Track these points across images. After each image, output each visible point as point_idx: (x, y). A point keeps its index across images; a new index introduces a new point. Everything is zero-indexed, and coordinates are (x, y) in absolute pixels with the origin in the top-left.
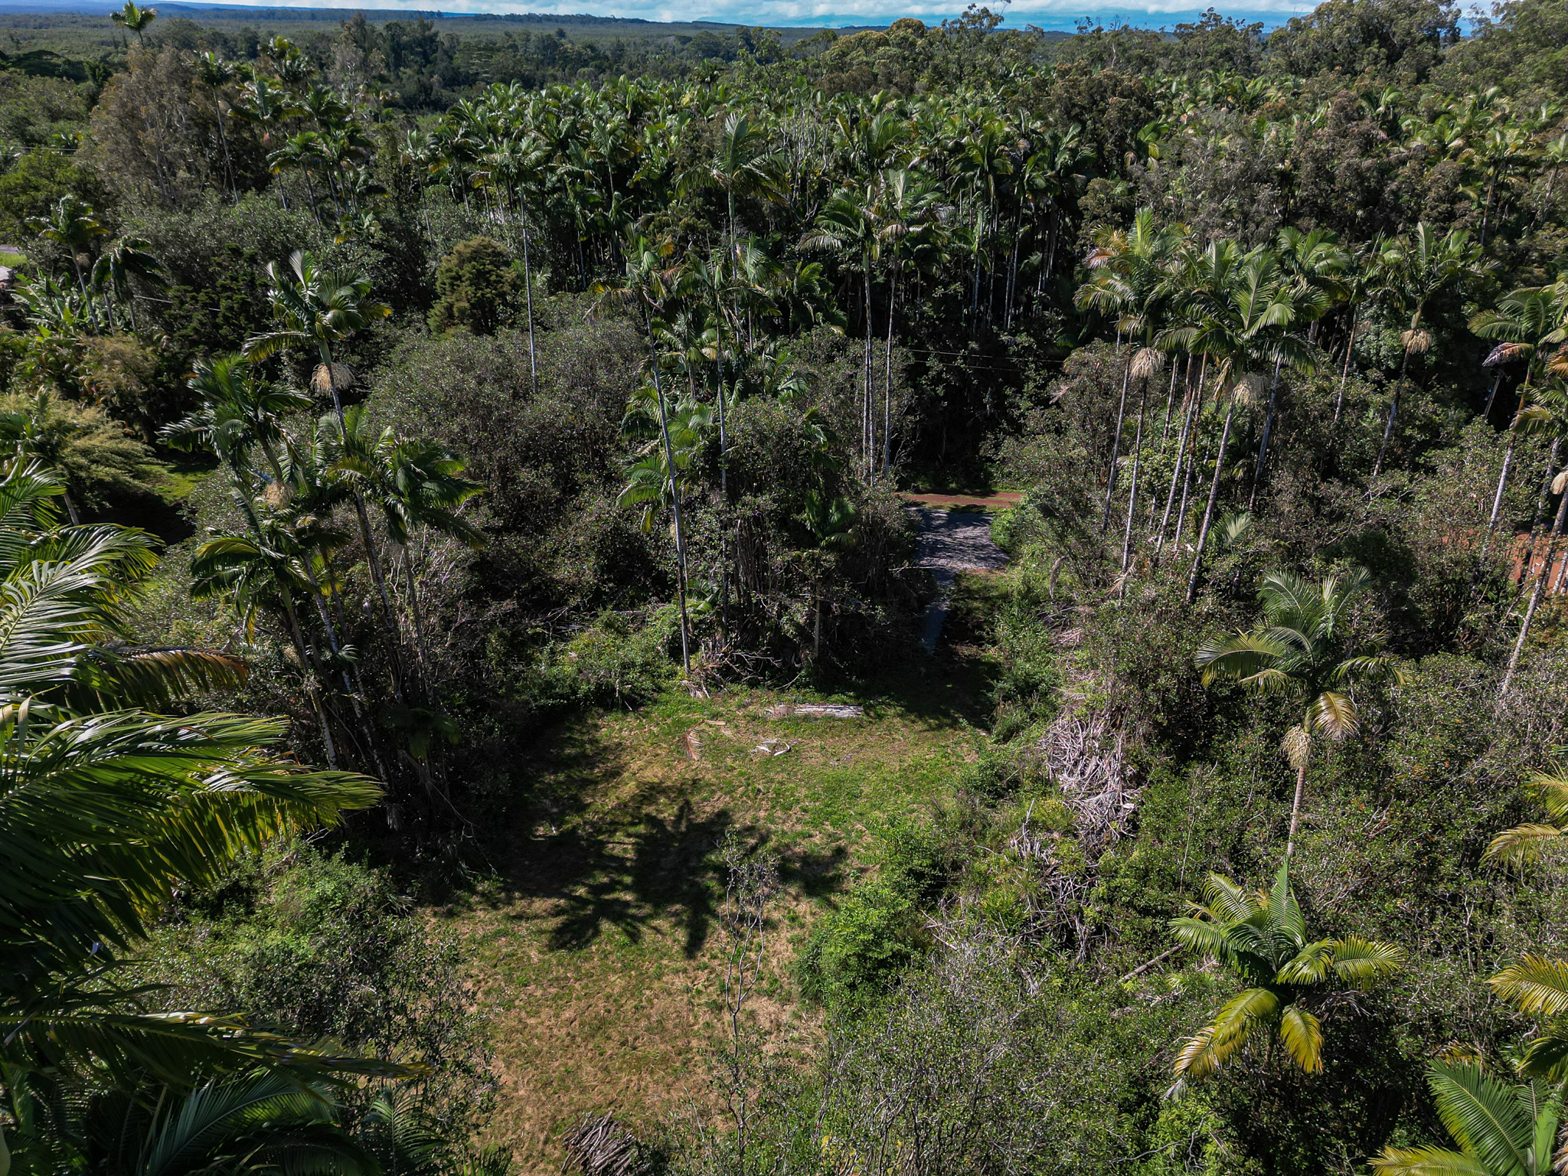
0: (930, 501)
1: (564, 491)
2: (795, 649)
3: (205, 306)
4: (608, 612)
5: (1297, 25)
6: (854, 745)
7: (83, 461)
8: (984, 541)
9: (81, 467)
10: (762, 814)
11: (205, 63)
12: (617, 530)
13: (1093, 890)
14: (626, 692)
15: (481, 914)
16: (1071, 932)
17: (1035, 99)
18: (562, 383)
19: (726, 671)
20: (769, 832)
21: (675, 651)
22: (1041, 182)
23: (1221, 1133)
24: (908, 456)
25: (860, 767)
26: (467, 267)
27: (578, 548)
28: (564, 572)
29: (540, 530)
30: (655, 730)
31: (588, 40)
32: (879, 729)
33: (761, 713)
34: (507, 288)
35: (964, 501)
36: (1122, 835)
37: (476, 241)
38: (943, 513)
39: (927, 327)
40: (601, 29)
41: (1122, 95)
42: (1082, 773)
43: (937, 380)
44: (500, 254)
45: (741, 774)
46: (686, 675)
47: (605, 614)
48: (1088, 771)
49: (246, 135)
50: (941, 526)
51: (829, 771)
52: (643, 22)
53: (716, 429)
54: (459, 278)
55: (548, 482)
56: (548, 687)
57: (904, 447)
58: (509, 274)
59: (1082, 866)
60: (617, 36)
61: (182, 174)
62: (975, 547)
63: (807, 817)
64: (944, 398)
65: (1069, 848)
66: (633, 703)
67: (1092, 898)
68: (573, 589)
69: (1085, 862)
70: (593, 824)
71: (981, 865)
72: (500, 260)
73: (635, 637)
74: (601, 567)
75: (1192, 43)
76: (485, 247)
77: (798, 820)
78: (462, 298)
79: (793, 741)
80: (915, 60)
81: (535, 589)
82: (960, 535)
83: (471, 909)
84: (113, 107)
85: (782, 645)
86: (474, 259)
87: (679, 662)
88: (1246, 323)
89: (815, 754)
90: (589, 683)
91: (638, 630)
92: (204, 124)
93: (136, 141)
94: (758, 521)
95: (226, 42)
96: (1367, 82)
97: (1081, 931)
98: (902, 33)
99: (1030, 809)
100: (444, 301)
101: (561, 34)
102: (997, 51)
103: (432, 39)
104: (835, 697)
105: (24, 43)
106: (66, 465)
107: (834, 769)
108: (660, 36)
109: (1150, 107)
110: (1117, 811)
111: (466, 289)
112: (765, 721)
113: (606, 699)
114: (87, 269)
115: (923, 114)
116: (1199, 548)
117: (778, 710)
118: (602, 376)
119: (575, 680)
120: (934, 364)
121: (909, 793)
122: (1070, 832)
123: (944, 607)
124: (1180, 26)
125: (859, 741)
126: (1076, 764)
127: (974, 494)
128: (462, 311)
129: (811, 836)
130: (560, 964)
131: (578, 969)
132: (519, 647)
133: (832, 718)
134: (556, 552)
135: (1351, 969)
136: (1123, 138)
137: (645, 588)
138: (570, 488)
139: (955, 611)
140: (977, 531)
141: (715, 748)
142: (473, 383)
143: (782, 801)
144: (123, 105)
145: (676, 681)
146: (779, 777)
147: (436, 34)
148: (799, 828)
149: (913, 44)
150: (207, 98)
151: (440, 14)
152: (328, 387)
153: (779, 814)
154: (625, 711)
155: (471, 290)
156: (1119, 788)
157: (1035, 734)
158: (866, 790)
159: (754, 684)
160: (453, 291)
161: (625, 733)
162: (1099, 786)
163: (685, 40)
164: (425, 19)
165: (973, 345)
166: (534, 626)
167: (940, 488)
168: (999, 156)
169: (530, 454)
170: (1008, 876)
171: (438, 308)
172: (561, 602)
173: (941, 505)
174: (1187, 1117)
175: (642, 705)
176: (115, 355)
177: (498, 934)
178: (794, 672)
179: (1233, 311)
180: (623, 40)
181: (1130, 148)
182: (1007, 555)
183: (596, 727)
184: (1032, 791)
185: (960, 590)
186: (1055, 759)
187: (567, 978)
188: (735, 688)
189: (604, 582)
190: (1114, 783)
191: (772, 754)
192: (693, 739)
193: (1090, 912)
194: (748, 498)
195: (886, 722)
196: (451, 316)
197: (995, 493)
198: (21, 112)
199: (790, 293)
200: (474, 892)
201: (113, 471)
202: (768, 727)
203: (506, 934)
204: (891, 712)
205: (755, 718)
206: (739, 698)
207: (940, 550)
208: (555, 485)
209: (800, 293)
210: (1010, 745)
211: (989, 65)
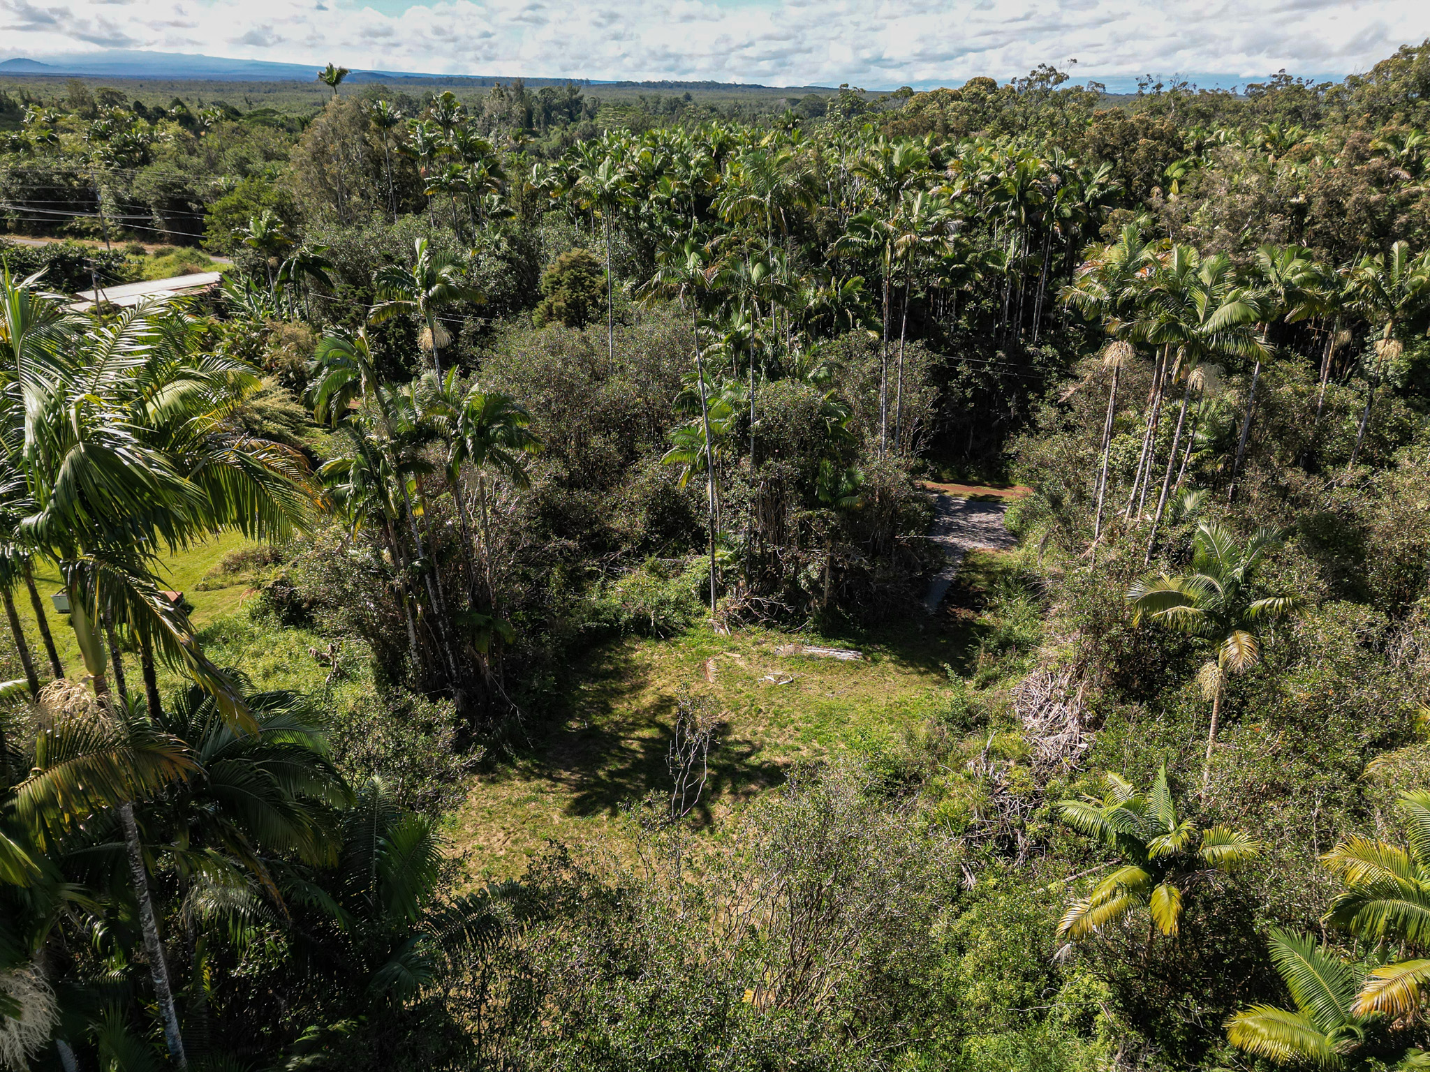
0: (951, 490)
1: (626, 458)
2: (807, 599)
3: (360, 300)
4: (653, 558)
5: (1355, 81)
6: (849, 682)
7: (258, 417)
8: (996, 525)
9: (256, 422)
10: (761, 729)
11: (379, 110)
12: (667, 491)
13: (1038, 811)
14: (660, 623)
15: (517, 783)
16: (1013, 842)
17: (1072, 140)
18: (633, 368)
19: (746, 613)
20: (762, 744)
21: (705, 596)
22: (1067, 212)
23: (1110, 1003)
24: (927, 444)
25: (851, 700)
26: (567, 274)
27: (633, 503)
28: (619, 523)
29: (603, 488)
30: (681, 656)
31: (710, 103)
32: (873, 671)
33: (773, 650)
34: (597, 292)
35: (982, 491)
36: (1072, 768)
37: (576, 252)
38: (962, 500)
39: (961, 337)
40: (724, 93)
41: (1153, 137)
42: (1046, 717)
43: (967, 383)
44: (596, 265)
45: (748, 697)
46: (711, 615)
47: (650, 560)
48: (1051, 715)
49: (410, 170)
50: (959, 510)
51: (824, 701)
52: (760, 87)
53: (747, 404)
54: (559, 282)
55: (613, 448)
56: (596, 613)
57: (925, 436)
58: (600, 281)
59: (1030, 789)
60: (735, 99)
61: (356, 199)
62: (987, 530)
63: (799, 735)
64: (971, 400)
65: (1020, 773)
66: (665, 633)
67: (1036, 817)
68: (625, 537)
69: (1033, 786)
70: (616, 723)
71: (939, 780)
72: (594, 269)
73: (673, 581)
74: (651, 522)
75: (1262, 102)
76: (583, 258)
77: (791, 736)
78: (559, 301)
79: (796, 674)
80: (985, 113)
81: (595, 535)
82: (976, 520)
83: (509, 778)
84: (309, 145)
85: (796, 596)
86: (573, 267)
87: (708, 605)
88: (1201, 318)
89: (814, 688)
90: (629, 613)
91: (677, 575)
92: (377, 160)
93: (323, 173)
94: (777, 483)
95: (410, 103)
96: (1393, 127)
97: (1021, 842)
98: (974, 90)
99: (992, 740)
100: (547, 301)
101: (688, 98)
102: (1061, 105)
103: (577, 102)
104: (838, 643)
105: (255, 104)
106: (244, 419)
107: (827, 700)
108: (772, 99)
109: (1180, 149)
110: (1072, 749)
111: (564, 291)
112: (775, 657)
113: (643, 628)
114: (275, 270)
115: (969, 154)
116: (1157, 517)
117: (786, 649)
118: (666, 364)
119: (618, 610)
120: (964, 369)
121: (891, 724)
122: (1024, 761)
123: (950, 577)
124: (1251, 86)
125: (855, 679)
126: (1041, 708)
127: (993, 486)
128: (559, 309)
129: (799, 749)
130: (576, 827)
131: (589, 832)
132: (576, 581)
133: (834, 659)
134: (615, 506)
135: (1217, 853)
136: (1150, 175)
137: (686, 542)
138: (632, 455)
139: (958, 580)
140: (992, 517)
141: (728, 674)
142: (559, 365)
143: (779, 721)
144: (316, 144)
145: (704, 619)
146: (780, 702)
147: (581, 98)
148: (790, 742)
149: (983, 99)
150: (382, 139)
151: (588, 81)
152: (430, 345)
153: (775, 730)
154: (658, 639)
155: (568, 293)
156: (1076, 731)
157: (1010, 683)
158: (853, 718)
159: (769, 626)
160: (554, 293)
161: (656, 657)
162: (1060, 729)
163: (794, 102)
164: (573, 85)
165: (1001, 354)
166: (591, 565)
167: (962, 480)
168: (1032, 188)
169: (602, 424)
170: (962, 790)
171: (542, 306)
172: (615, 548)
173: (960, 493)
174: (1083, 990)
175: (672, 636)
176: (292, 337)
177: (529, 800)
178: (804, 618)
179: (1190, 306)
180: (739, 102)
181: (1157, 184)
182: (1016, 537)
183: (632, 649)
184: (998, 727)
185: (966, 565)
186: (1024, 703)
187: (580, 839)
188: (754, 628)
189: (652, 533)
190: (1073, 726)
191: (776, 683)
192: (711, 666)
193: (1032, 828)
194: (770, 462)
195: (881, 665)
196: (551, 314)
197: (1013, 486)
198: (244, 154)
199: (834, 301)
200: (514, 766)
201: (279, 426)
202: (778, 661)
203: (536, 800)
204: (886, 658)
205: (766, 654)
206: (756, 637)
207: (954, 530)
208: (620, 450)
209: (843, 303)
210: (987, 692)
211: (1052, 117)
